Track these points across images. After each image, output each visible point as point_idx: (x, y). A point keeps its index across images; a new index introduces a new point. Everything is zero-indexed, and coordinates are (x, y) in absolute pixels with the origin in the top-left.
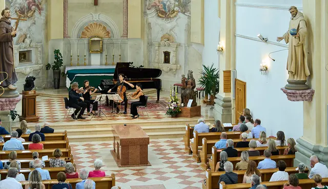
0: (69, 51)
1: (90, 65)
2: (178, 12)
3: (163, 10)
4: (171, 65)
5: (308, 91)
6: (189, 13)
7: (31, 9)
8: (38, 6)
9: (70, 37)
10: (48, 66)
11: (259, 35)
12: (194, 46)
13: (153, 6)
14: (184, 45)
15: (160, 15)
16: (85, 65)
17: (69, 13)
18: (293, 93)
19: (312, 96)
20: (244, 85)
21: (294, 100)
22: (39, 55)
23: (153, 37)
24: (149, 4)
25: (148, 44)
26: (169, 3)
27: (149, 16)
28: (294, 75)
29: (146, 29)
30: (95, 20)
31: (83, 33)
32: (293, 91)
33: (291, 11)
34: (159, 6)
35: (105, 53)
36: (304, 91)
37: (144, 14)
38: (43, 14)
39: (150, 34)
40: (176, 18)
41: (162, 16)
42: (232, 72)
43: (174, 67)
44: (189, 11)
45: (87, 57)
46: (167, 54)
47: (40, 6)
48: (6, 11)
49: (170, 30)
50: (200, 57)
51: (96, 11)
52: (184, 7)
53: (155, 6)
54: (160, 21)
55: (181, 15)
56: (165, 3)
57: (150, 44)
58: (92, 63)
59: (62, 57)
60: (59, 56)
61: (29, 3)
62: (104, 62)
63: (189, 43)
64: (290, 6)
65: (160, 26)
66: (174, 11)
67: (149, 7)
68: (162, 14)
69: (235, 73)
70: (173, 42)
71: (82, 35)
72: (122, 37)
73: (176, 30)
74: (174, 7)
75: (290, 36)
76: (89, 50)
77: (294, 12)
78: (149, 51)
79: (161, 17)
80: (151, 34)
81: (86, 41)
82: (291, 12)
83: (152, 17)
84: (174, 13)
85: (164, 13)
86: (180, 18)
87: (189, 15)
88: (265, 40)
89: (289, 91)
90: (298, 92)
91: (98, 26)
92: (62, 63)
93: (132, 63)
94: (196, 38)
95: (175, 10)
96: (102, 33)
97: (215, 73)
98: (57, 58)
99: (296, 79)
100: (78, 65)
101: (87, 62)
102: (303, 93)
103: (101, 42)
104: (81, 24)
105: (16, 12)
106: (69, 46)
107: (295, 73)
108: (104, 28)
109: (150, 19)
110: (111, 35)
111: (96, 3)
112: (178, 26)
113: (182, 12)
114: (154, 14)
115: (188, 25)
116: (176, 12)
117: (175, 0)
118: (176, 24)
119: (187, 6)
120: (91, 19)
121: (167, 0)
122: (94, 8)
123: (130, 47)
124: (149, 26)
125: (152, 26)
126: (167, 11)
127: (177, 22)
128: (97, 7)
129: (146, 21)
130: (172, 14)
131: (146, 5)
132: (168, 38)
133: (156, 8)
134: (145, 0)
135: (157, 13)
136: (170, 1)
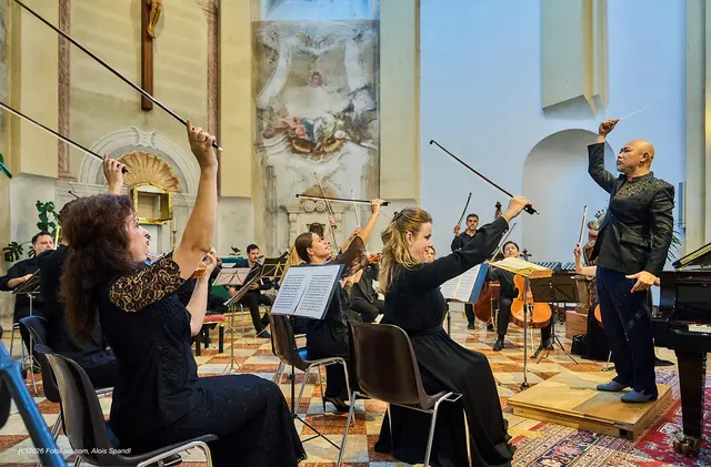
2: (344, 140)
3: (306, 137)
6: (370, 141)
9: (75, 179)
13: (279, 130)
14: (358, 208)
15: (297, 147)
23: (279, 195)
24: (270, 126)
25: (267, 210)
26: (320, 122)
27: (270, 152)
29: (263, 182)
30: (145, 145)
34: (294, 129)
37: (258, 146)
39: (271, 189)
40: (338, 154)
41: (302, 150)
44: (370, 137)
49: (324, 180)
51: (146, 124)
52: (359, 128)
53: (285, 129)
54: (297, 161)
55: (350, 146)
56: (311, 122)
57: (273, 210)
65: (296, 172)
66: (333, 140)
67: (267, 134)
68: (303, 146)
73: (339, 178)
74: (334, 131)
78: (270, 225)
79: (300, 152)
80: (273, 189)
83: (277, 151)
84: (334, 142)
85: (307, 143)
86: (348, 153)
87: (373, 146)
91: (151, 162)
95: (337, 135)
96: (162, 181)
108: (166, 169)
109: (271, 157)
110: (181, 186)
111: (146, 106)
112: (344, 169)
113: (353, 141)
114: (283, 147)
115: (368, 166)
116: (338, 142)
117: (337, 117)
118: (338, 165)
119: (366, 128)
120: (133, 141)
121: (315, 117)
122: (142, 116)
123: (224, 218)
124: (269, 172)
125: (276, 173)
126: (316, 138)
127: (343, 160)
128: (149, 115)
129: (262, 162)
130: (328, 145)
131: (260, 128)
132: (319, 195)
133: (287, 133)
134: (261, 118)
135: (291, 145)
136: (323, 119)
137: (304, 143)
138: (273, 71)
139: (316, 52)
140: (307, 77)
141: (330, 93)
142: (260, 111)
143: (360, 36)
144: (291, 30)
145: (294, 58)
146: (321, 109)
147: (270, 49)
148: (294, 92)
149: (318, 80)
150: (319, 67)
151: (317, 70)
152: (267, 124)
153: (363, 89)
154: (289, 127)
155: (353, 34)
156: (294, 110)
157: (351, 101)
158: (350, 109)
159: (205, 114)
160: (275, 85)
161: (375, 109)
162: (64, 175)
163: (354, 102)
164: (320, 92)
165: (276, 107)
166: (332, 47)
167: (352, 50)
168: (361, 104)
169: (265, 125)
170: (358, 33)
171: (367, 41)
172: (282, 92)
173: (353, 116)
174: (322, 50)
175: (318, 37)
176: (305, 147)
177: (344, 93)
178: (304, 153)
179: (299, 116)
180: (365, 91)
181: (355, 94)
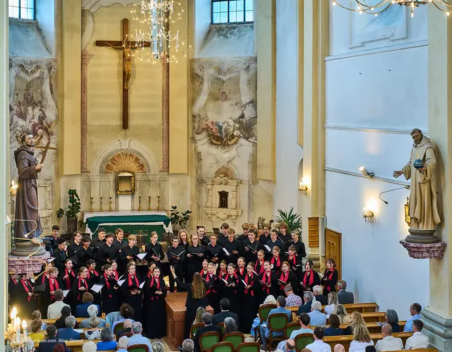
0: (89, 191)
1: (117, 210)
2: (239, 137)
3: (218, 134)
4: (230, 210)
5: (438, 245)
6: (254, 138)
7: (37, 134)
8: (46, 130)
9: (89, 172)
10: (60, 213)
11: (362, 168)
12: (261, 183)
13: (204, 129)
14: (247, 183)
15: (214, 141)
16: (110, 210)
17: (89, 139)
18: (418, 248)
19: (443, 251)
20: (338, 236)
21: (418, 258)
22: (47, 197)
23: (204, 171)
24: (199, 126)
25: (197, 181)
26: (226, 125)
27: (199, 143)
28: (418, 223)
29: (195, 162)
30: (125, 148)
31: (108, 167)
32: (418, 245)
33: (414, 135)
34: (212, 129)
35: (137, 194)
36: (432, 245)
37: (193, 140)
38: (53, 140)
39: (199, 168)
40: (236, 146)
41: (216, 142)
42: (320, 220)
43: (234, 213)
44: (254, 135)
45: (113, 200)
46: (224, 195)
47: (49, 130)
48: (27, 137)
49: (229, 162)
50: (270, 199)
51: (125, 137)
52: (247, 128)
53: (207, 129)
54: (214, 150)
55: (242, 141)
56: (221, 125)
57: (200, 181)
58: (120, 208)
59: (79, 200)
60: (75, 198)
61: (34, 126)
62: (136, 206)
63: (254, 181)
64: (411, 128)
65: (214, 157)
66: (233, 136)
67: (198, 131)
68: (216, 140)
69: (324, 220)
70: (232, 179)
71: (107, 168)
72: (160, 171)
73: (235, 162)
74: (234, 130)
75: (414, 169)
76: (117, 189)
77: (418, 137)
78: (199, 191)
79: (214, 144)
80: (201, 167)
81: (112, 178)
82: (414, 138)
83: (203, 144)
84: (234, 138)
85: (220, 138)
86: (241, 145)
87: (255, 141)
88: (371, 175)
89: (412, 245)
90: (424, 246)
91: (128, 157)
92: (79, 208)
93: (176, 207)
94: (264, 173)
95: (235, 134)
96: (134, 167)
97: (295, 221)
98: (72, 200)
99: (422, 228)
100: (101, 210)
101: (113, 206)
102: (431, 248)
103: (133, 178)
104: (105, 154)
105: (17, 137)
106: (88, 183)
107: (421, 220)
108: (137, 159)
109: (200, 147)
110: (146, 168)
111: (125, 125)
112: (239, 156)
113: (244, 138)
114: (206, 140)
115: (253, 155)
116: (236, 138)
117: (235, 121)
118: (236, 154)
119: (252, 129)
120: (118, 147)
121: (223, 121)
122: (123, 132)
123: (173, 185)
124: (199, 156)
125: (202, 158)
126: (224, 135)
127: (238, 150)
128: (126, 130)
129: (195, 150)
130: (230, 140)
131: (194, 128)
132: (225, 173)
133: (208, 131)
134: (194, 121)
135: (210, 139)
136: (227, 123)
138: (201, 90)
139: (224, 78)
140: (218, 96)
141: (232, 105)
142: (194, 116)
143: (248, 67)
144: (210, 63)
145: (212, 82)
146: (226, 116)
147: (199, 76)
148: (211, 105)
149: (225, 97)
150: (226, 89)
151: (224, 90)
152: (197, 126)
153: (249, 103)
154: (209, 127)
155: (245, 67)
156: (212, 117)
158: (242, 116)
159: (161, 123)
160: (202, 99)
161: (256, 117)
162: (84, 171)
163: (244, 112)
164: (226, 105)
165: (202, 115)
166: (233, 75)
167: (244, 77)
168: (248, 113)
170: (247, 65)
171: (252, 72)
172: (206, 104)
173: (244, 120)
174: (227, 77)
175: (225, 68)
176: (218, 141)
177: (239, 105)
178: (217, 144)
179: (215, 121)
180: (251, 104)
181: (245, 106)
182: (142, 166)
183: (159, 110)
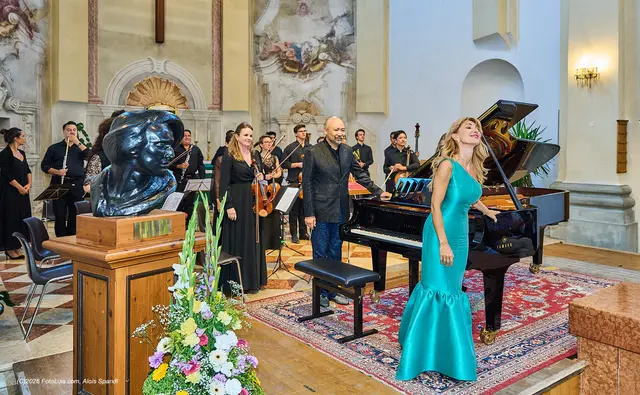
2: (327, 61)
3: (295, 59)
6: (349, 62)
7: (6, 19)
9: (102, 102)
12: (360, 120)
13: (273, 53)
15: (288, 68)
17: (101, 52)
22: (28, 132)
23: (272, 109)
24: (265, 49)
25: (263, 121)
26: (307, 46)
27: (264, 72)
29: (259, 97)
30: (159, 72)
31: (132, 96)
34: (285, 52)
37: (256, 67)
38: (38, 40)
39: (266, 104)
40: (322, 73)
41: (292, 70)
44: (349, 58)
49: (310, 95)
51: (159, 55)
52: (339, 50)
53: (278, 52)
54: (288, 80)
55: (332, 66)
56: (299, 46)
57: (267, 122)
59: (88, 140)
63: (349, 117)
65: (286, 88)
66: (317, 61)
67: (265, 56)
68: (291, 66)
70: (316, 115)
71: (130, 98)
72: (209, 109)
73: (322, 94)
74: (318, 53)
79: (289, 72)
80: (268, 103)
83: (271, 72)
84: (318, 63)
85: (296, 64)
86: (330, 72)
87: (351, 66)
91: (164, 85)
94: (370, 105)
95: (320, 57)
96: (172, 99)
104: (127, 78)
108: (176, 89)
109: (265, 76)
110: (189, 103)
111: (159, 38)
112: (327, 86)
113: (334, 62)
114: (275, 67)
115: (348, 84)
116: (322, 63)
117: (321, 41)
118: (322, 83)
119: (345, 51)
120: (148, 69)
121: (303, 41)
122: (156, 48)
124: (264, 89)
125: (270, 90)
126: (303, 60)
127: (325, 79)
128: (161, 46)
129: (258, 81)
130: (314, 65)
131: (257, 52)
132: (306, 107)
133: (279, 55)
134: (257, 43)
135: (282, 66)
136: (309, 43)
137: (293, 64)
140: (294, 8)
141: (316, 20)
142: (257, 37)
146: (307, 34)
148: (284, 21)
149: (305, 10)
151: (305, 1)
152: (262, 48)
153: (342, 16)
154: (280, 50)
156: (285, 36)
157: (333, 27)
158: (332, 34)
159: (210, 42)
160: (270, 13)
161: (353, 34)
162: (93, 99)
163: (335, 28)
164: (306, 20)
165: (270, 34)
168: (341, 29)
169: (261, 49)
172: (275, 21)
173: (334, 40)
176: (294, 67)
177: (327, 20)
178: (293, 72)
179: (289, 41)
180: (344, 18)
181: (336, 21)
182: (183, 99)
183: (207, 23)
